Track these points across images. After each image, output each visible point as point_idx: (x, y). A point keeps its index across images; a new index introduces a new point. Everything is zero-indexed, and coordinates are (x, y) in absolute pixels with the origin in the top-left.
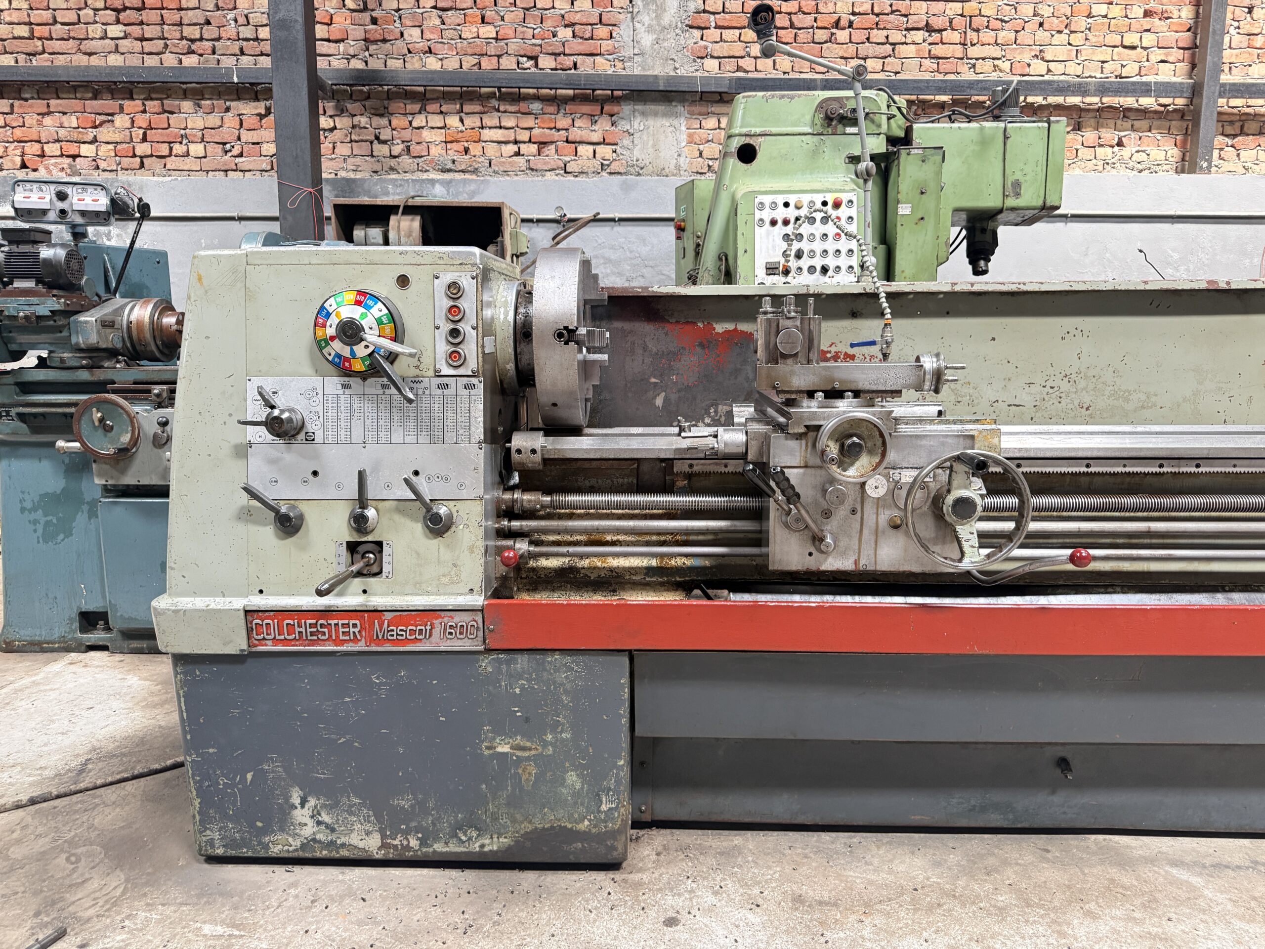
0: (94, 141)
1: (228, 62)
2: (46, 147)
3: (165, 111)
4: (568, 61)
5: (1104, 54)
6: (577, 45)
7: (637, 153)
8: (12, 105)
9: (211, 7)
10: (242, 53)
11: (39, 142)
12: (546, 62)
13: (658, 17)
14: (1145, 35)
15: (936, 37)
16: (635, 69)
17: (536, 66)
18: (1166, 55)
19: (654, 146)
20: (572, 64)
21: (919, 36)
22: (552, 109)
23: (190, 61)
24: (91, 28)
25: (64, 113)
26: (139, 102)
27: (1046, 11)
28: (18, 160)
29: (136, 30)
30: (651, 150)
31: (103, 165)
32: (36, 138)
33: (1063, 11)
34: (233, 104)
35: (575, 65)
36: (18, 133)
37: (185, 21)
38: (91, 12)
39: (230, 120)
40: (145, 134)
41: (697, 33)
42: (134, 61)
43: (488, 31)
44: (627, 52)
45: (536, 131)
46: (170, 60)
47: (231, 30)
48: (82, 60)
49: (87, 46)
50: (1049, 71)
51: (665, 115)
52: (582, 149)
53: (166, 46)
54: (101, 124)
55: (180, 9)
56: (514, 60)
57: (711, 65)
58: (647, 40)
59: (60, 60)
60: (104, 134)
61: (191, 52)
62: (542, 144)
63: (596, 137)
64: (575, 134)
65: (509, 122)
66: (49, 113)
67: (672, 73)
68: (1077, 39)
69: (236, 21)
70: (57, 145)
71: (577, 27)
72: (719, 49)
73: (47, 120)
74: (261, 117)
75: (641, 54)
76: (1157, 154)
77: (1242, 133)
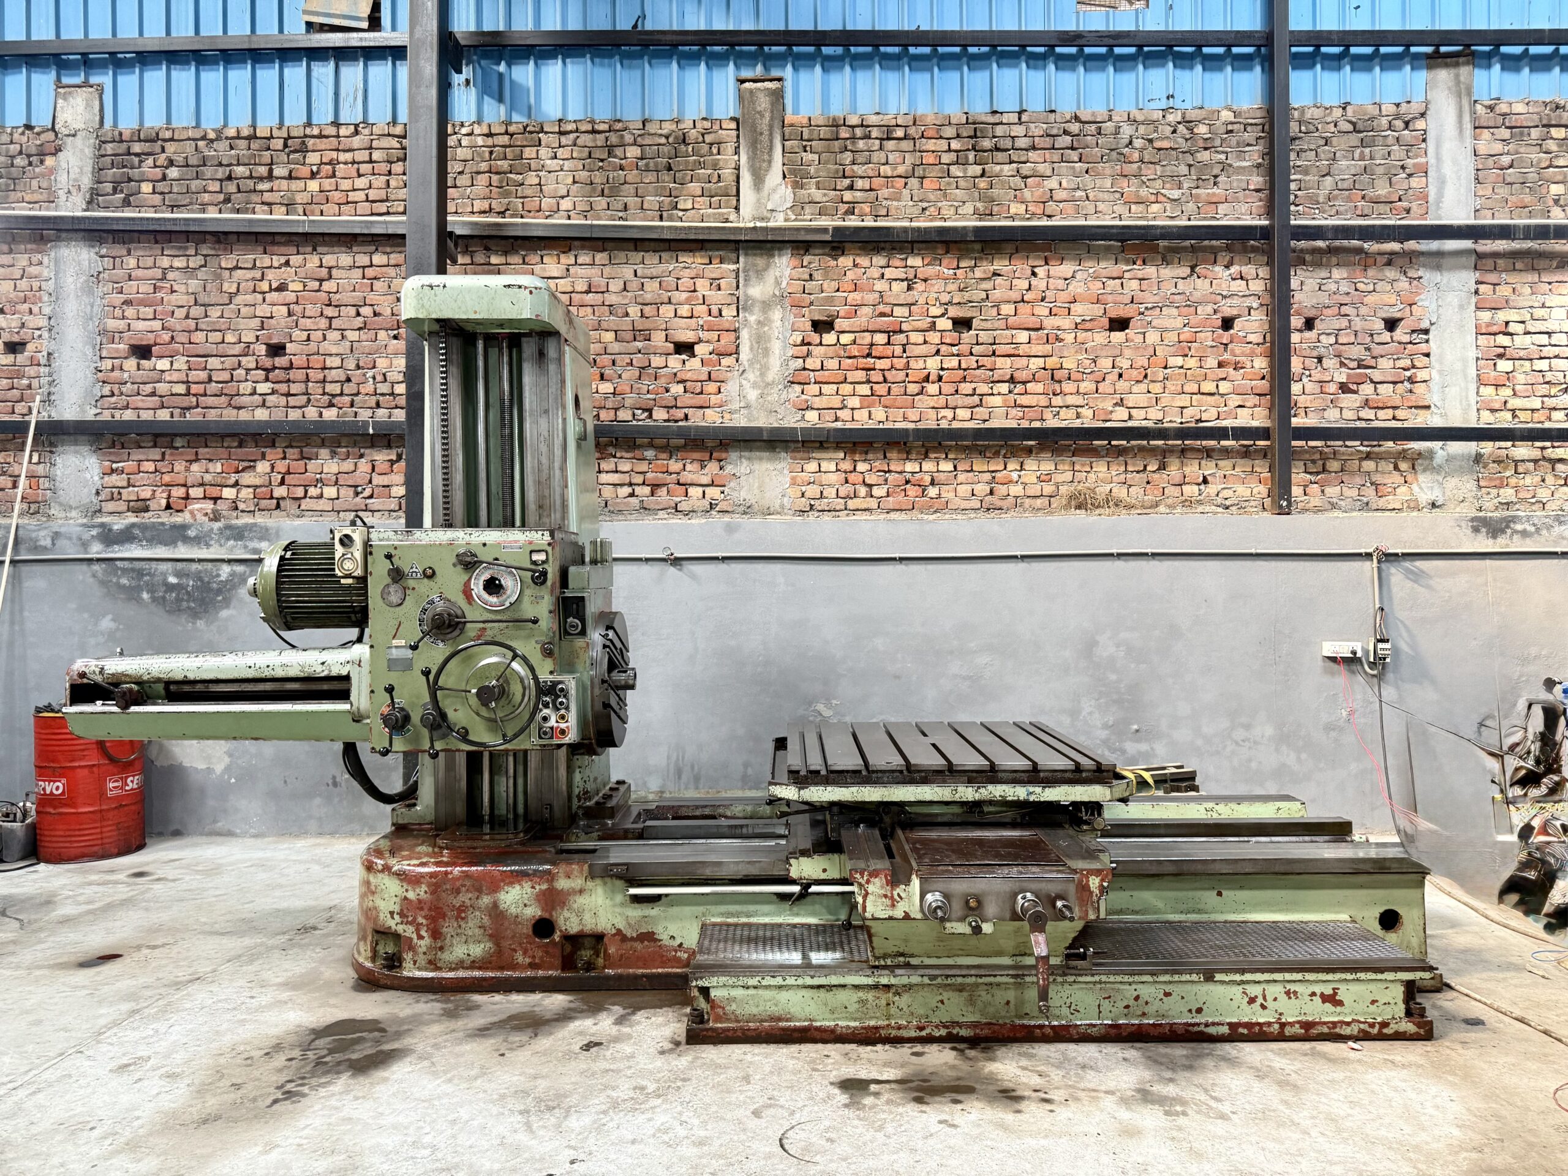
0: (236, 484)
1: (364, 415)
2: (191, 491)
3: (303, 458)
4: (680, 414)
5: (1184, 401)
6: (688, 399)
7: (743, 494)
8: (163, 454)
9: (352, 366)
10: (378, 405)
11: (185, 485)
12: (660, 414)
13: (762, 375)
14: (1221, 383)
15: (1019, 388)
16: (741, 421)
17: (650, 416)
18: (1244, 400)
19: (760, 487)
20: (682, 416)
21: (1004, 388)
22: (664, 456)
23: (330, 414)
24: (242, 385)
25: (210, 460)
26: (280, 450)
27: (1125, 364)
28: (164, 502)
29: (283, 388)
30: (756, 491)
31: (241, 506)
32: (182, 482)
33: (1140, 364)
34: (367, 451)
35: (686, 416)
36: (167, 478)
37: (329, 379)
38: (243, 372)
39: (364, 466)
40: (283, 479)
41: (798, 388)
42: (278, 415)
43: (606, 387)
44: (735, 406)
45: (649, 475)
46: (311, 413)
47: (369, 387)
48: (230, 415)
49: (237, 401)
50: (1130, 417)
51: (769, 459)
52: (692, 491)
53: (309, 400)
54: (243, 470)
55: (324, 368)
56: (630, 413)
57: (812, 416)
58: (752, 395)
59: (212, 415)
60: (247, 478)
61: (331, 405)
62: (655, 487)
63: (706, 480)
64: (686, 477)
65: (625, 466)
66: (197, 460)
67: (776, 425)
68: (1157, 388)
69: (374, 378)
70: (201, 489)
71: (688, 384)
72: (817, 402)
73: (195, 467)
74: (392, 462)
75: (747, 407)
76: (1243, 491)
77: (1324, 470)
